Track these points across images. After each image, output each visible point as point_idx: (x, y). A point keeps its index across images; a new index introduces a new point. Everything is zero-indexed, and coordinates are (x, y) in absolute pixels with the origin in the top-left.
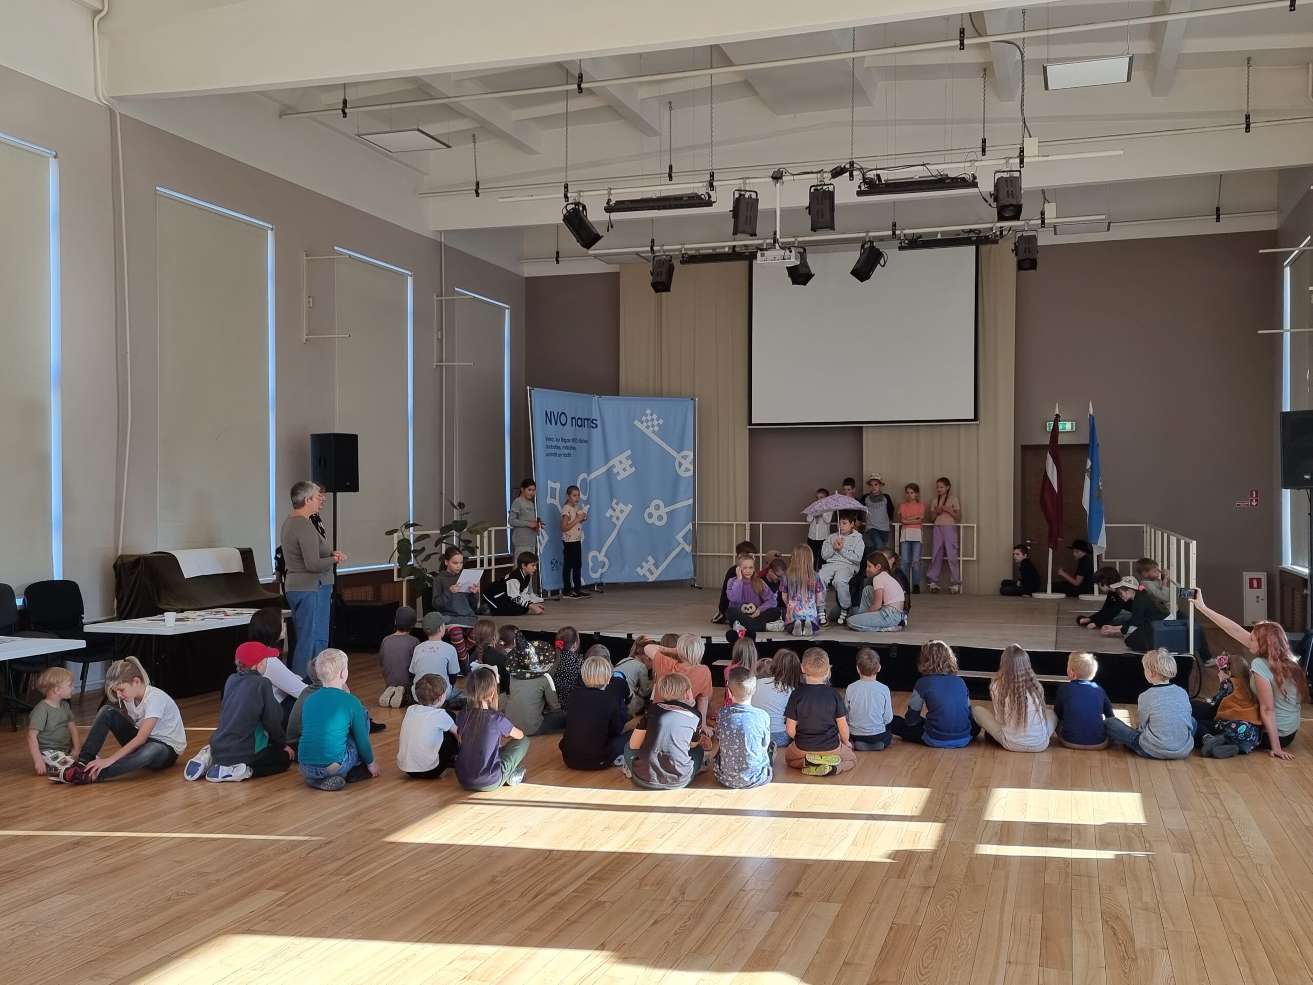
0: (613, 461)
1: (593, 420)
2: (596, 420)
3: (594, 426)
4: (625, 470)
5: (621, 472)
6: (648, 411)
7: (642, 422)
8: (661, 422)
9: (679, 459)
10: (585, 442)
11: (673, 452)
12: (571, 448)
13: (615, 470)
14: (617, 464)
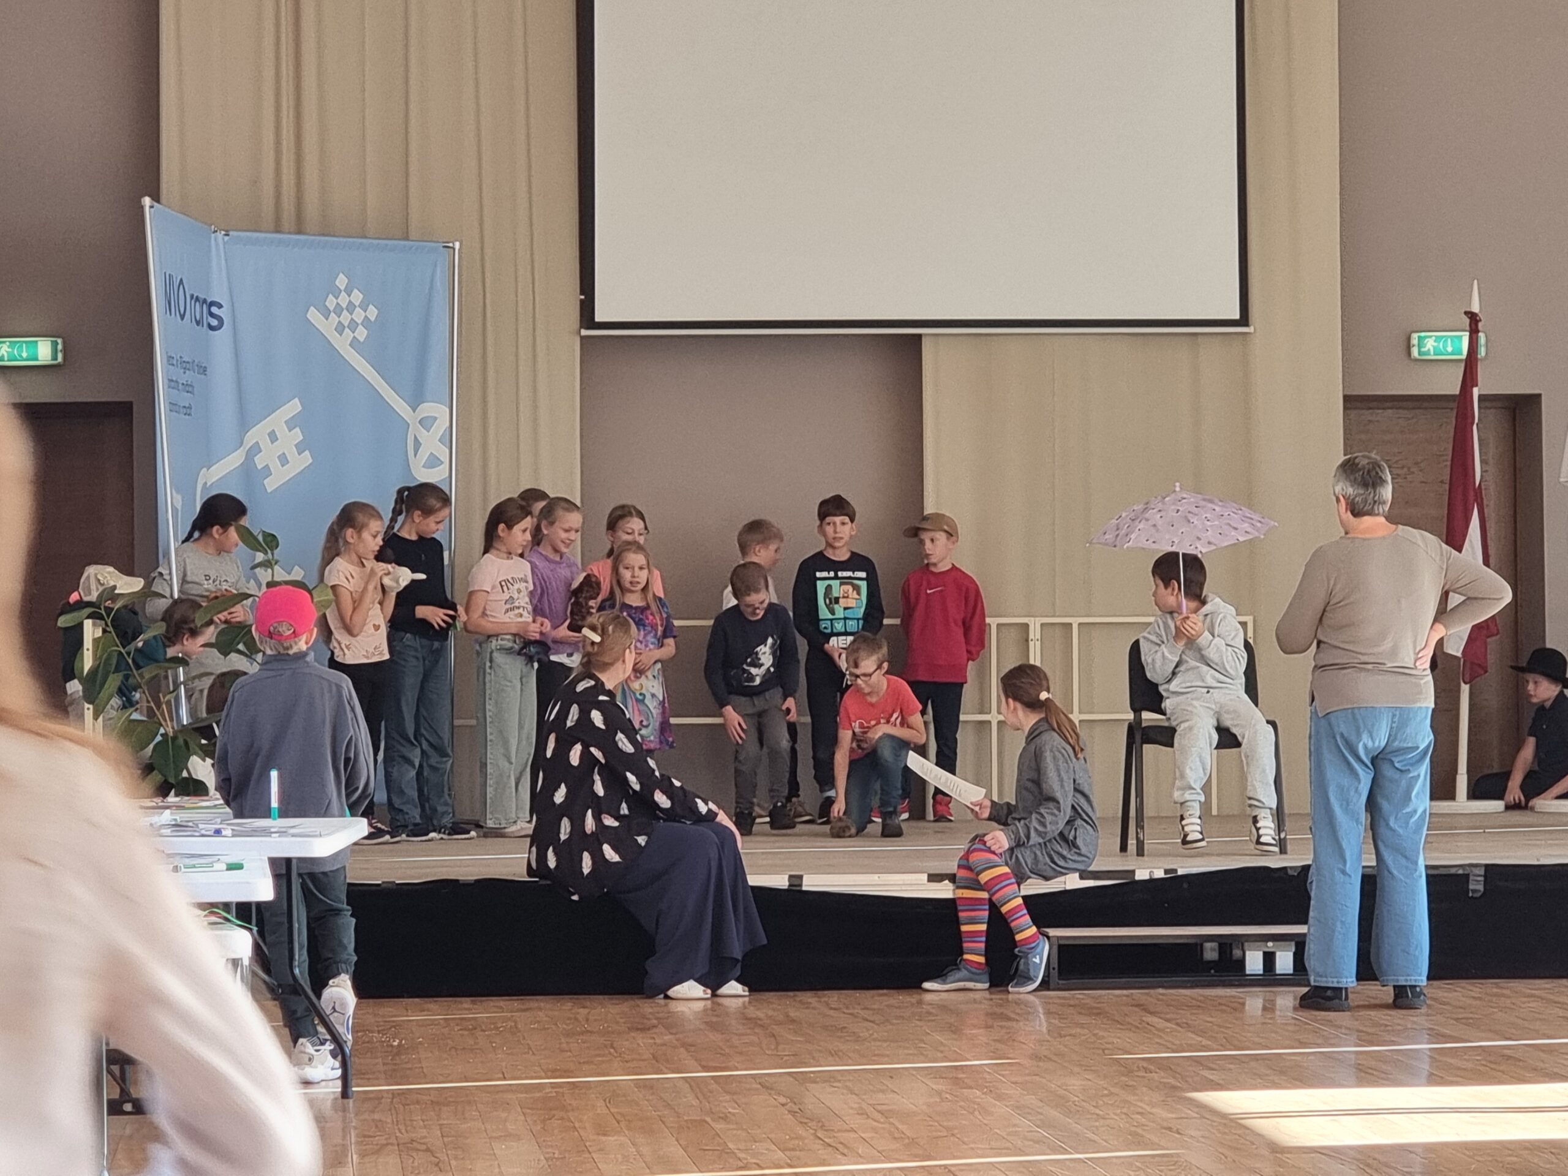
0: (256, 434)
1: (212, 304)
2: (220, 306)
3: (214, 322)
4: (283, 460)
5: (275, 465)
6: (342, 281)
7: (326, 313)
8: (373, 313)
9: (415, 429)
10: (204, 370)
11: (401, 407)
12: (189, 388)
13: (260, 462)
14: (265, 443)
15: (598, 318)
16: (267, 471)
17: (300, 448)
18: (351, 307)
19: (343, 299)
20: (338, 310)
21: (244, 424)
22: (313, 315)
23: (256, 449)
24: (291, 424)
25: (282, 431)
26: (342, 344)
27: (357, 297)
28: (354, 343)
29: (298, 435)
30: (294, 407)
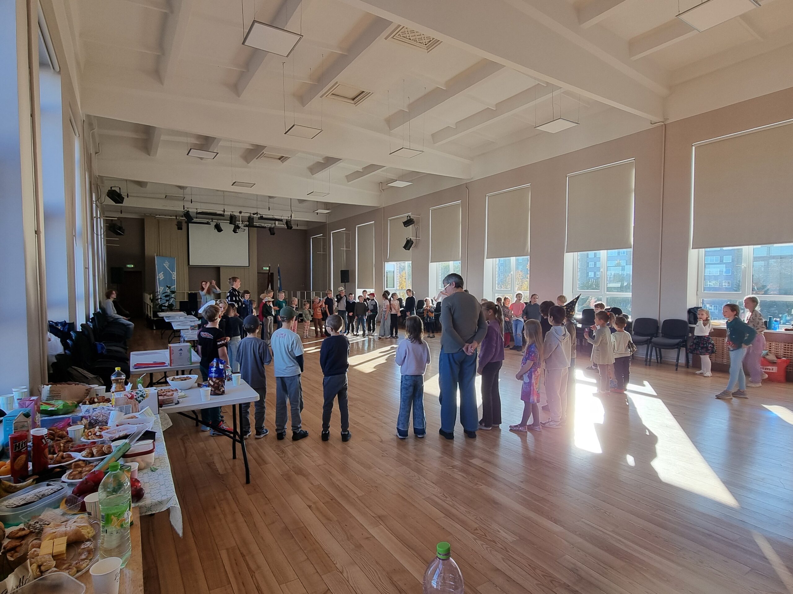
4: (162, 277)
11: (171, 273)
15: (190, 265)
21: (158, 274)
22: (164, 264)
26: (166, 267)
28: (167, 267)
30: (162, 273)
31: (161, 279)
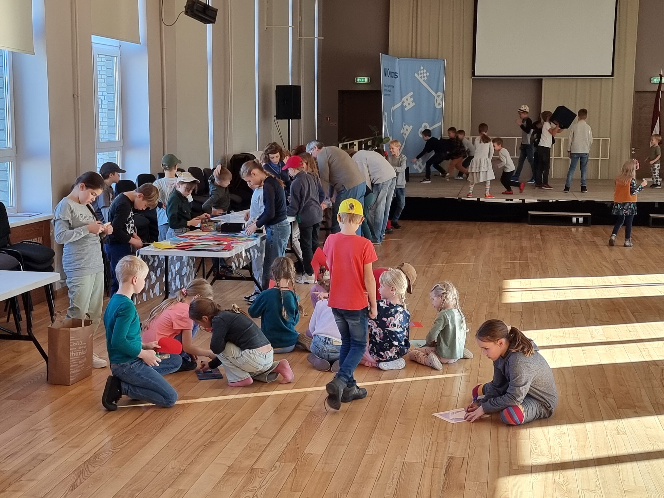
0: (404, 99)
1: (396, 73)
2: (397, 73)
3: (396, 77)
4: (409, 104)
7: (419, 74)
9: (436, 98)
10: (393, 87)
11: (433, 93)
12: (390, 91)
13: (404, 105)
14: (405, 101)
15: (476, 75)
16: (406, 106)
17: (412, 102)
18: (424, 73)
19: (422, 72)
20: (421, 74)
21: (402, 97)
22: (416, 75)
23: (404, 102)
24: (411, 97)
25: (409, 98)
26: (421, 81)
27: (425, 71)
28: (424, 80)
29: (412, 99)
30: (411, 94)
31: (406, 109)
